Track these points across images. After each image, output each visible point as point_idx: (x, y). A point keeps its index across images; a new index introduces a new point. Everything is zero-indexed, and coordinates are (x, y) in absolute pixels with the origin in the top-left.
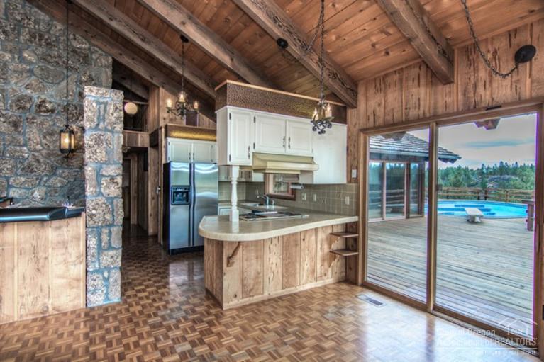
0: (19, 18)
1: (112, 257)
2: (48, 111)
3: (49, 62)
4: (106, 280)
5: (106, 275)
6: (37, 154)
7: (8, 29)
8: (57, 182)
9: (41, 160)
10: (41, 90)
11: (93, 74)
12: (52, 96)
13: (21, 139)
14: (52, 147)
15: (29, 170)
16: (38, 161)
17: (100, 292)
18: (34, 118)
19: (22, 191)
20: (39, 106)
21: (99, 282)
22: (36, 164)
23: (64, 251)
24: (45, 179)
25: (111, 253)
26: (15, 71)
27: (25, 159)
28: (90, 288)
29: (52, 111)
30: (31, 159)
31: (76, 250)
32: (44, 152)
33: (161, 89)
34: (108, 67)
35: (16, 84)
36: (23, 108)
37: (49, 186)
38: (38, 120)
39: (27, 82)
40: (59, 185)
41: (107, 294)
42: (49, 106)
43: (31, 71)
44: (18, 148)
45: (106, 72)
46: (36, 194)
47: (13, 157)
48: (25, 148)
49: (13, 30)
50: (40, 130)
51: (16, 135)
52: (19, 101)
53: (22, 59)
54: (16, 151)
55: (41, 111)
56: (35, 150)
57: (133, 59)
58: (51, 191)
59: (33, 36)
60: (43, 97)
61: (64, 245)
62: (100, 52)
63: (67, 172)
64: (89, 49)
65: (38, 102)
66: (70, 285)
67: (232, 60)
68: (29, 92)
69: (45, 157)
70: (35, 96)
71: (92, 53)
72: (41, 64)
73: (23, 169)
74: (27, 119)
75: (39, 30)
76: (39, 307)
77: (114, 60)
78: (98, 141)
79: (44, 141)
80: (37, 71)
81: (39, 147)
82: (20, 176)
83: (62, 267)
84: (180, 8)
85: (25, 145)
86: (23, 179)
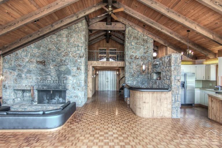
0: (131, 33)
1: (178, 104)
2: (137, 59)
3: (138, 44)
4: (177, 110)
5: (177, 109)
6: (135, 71)
7: (129, 37)
8: (139, 79)
9: (136, 73)
10: (136, 53)
11: (148, 46)
12: (138, 54)
13: (131, 67)
14: (138, 69)
15: (133, 76)
16: (135, 73)
17: (175, 114)
18: (134, 61)
19: (131, 82)
20: (135, 58)
21: (175, 111)
22: (134, 74)
23: (166, 100)
24: (136, 78)
25: (178, 103)
26: (130, 48)
27: (132, 73)
28: (173, 112)
29: (138, 58)
30: (133, 73)
31: (169, 101)
32: (136, 71)
33: (168, 47)
34: (152, 43)
35: (130, 52)
36: (131, 58)
37: (137, 81)
38: (135, 62)
39: (133, 51)
40: (140, 80)
41: (177, 115)
42: (137, 57)
43: (133, 48)
44: (130, 70)
45: (152, 45)
46: (134, 83)
47: (129, 72)
48: (132, 70)
49: (130, 37)
50: (135, 64)
51: (130, 66)
52: (131, 56)
53: (132, 45)
54: (130, 71)
55: (135, 59)
56: (134, 70)
57: (159, 39)
58: (138, 82)
59: (134, 38)
60: (136, 55)
61: (167, 99)
62: (150, 39)
63: (142, 77)
64: (147, 38)
65: (135, 56)
66: (168, 111)
67: (213, 36)
68: (133, 54)
69: (136, 72)
70: (134, 55)
71: (148, 39)
72: (135, 45)
73: (132, 76)
74: (132, 61)
75: (135, 36)
76: (161, 115)
77: (154, 40)
78: (175, 69)
79: (136, 68)
80: (135, 47)
81: (135, 69)
82: (131, 77)
83: (166, 105)
84: (195, 23)
85: (132, 69)
86: (132, 78)
